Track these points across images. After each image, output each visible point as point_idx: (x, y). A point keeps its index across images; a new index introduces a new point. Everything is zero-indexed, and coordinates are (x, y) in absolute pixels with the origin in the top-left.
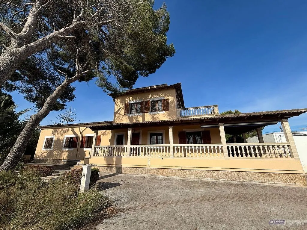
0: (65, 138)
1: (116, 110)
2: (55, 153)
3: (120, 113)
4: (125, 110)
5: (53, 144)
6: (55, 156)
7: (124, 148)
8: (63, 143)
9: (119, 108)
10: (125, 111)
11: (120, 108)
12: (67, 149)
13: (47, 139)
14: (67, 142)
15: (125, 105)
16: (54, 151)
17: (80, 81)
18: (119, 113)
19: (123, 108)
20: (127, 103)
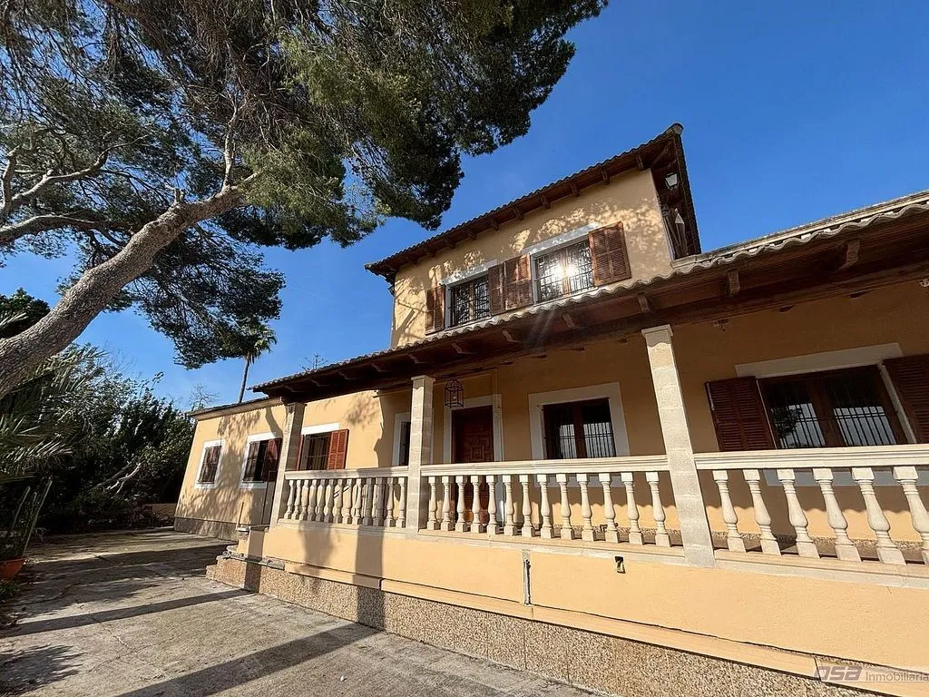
0: (248, 445)
1: (399, 323)
2: (222, 497)
3: (412, 332)
4: (430, 313)
5: (219, 465)
6: (220, 508)
7: (396, 479)
8: (242, 462)
9: (408, 311)
10: (430, 320)
11: (412, 313)
12: (251, 486)
13: (208, 452)
14: (253, 457)
15: (429, 295)
16: (218, 492)
17: (291, 247)
18: (407, 330)
19: (420, 311)
20: (433, 286)
